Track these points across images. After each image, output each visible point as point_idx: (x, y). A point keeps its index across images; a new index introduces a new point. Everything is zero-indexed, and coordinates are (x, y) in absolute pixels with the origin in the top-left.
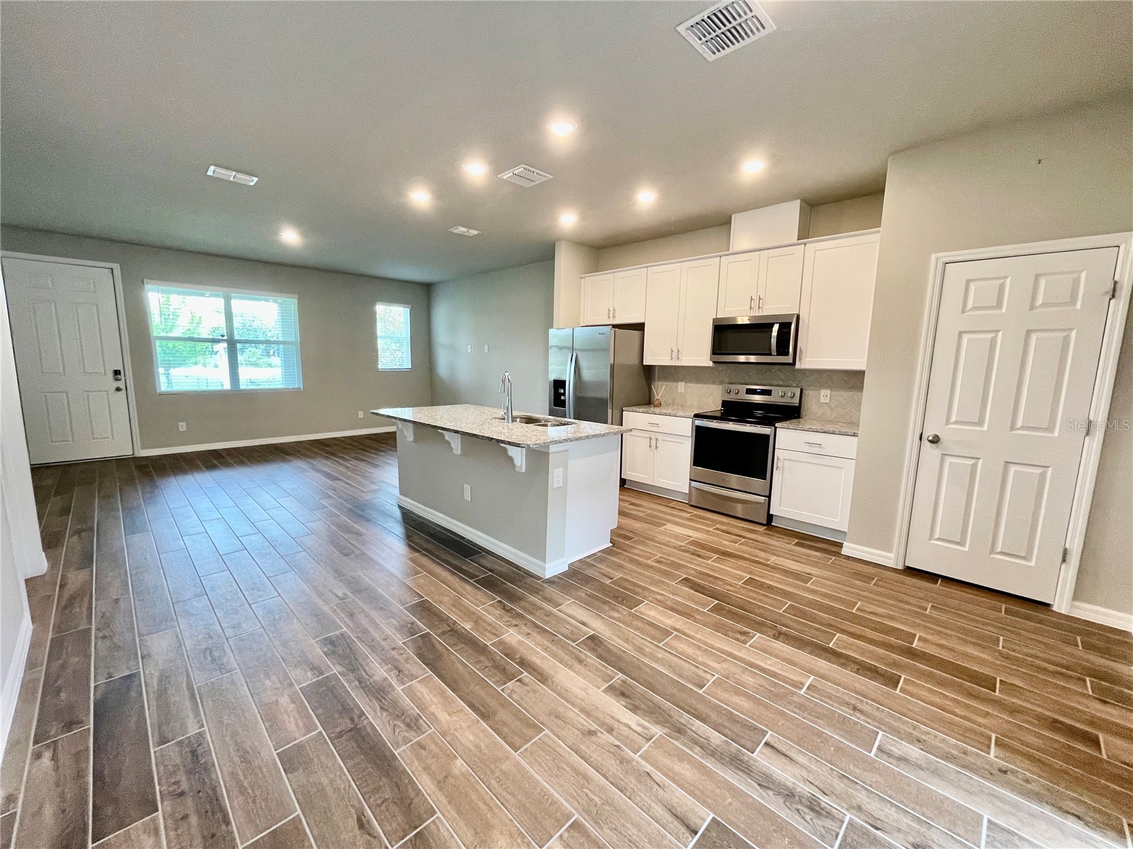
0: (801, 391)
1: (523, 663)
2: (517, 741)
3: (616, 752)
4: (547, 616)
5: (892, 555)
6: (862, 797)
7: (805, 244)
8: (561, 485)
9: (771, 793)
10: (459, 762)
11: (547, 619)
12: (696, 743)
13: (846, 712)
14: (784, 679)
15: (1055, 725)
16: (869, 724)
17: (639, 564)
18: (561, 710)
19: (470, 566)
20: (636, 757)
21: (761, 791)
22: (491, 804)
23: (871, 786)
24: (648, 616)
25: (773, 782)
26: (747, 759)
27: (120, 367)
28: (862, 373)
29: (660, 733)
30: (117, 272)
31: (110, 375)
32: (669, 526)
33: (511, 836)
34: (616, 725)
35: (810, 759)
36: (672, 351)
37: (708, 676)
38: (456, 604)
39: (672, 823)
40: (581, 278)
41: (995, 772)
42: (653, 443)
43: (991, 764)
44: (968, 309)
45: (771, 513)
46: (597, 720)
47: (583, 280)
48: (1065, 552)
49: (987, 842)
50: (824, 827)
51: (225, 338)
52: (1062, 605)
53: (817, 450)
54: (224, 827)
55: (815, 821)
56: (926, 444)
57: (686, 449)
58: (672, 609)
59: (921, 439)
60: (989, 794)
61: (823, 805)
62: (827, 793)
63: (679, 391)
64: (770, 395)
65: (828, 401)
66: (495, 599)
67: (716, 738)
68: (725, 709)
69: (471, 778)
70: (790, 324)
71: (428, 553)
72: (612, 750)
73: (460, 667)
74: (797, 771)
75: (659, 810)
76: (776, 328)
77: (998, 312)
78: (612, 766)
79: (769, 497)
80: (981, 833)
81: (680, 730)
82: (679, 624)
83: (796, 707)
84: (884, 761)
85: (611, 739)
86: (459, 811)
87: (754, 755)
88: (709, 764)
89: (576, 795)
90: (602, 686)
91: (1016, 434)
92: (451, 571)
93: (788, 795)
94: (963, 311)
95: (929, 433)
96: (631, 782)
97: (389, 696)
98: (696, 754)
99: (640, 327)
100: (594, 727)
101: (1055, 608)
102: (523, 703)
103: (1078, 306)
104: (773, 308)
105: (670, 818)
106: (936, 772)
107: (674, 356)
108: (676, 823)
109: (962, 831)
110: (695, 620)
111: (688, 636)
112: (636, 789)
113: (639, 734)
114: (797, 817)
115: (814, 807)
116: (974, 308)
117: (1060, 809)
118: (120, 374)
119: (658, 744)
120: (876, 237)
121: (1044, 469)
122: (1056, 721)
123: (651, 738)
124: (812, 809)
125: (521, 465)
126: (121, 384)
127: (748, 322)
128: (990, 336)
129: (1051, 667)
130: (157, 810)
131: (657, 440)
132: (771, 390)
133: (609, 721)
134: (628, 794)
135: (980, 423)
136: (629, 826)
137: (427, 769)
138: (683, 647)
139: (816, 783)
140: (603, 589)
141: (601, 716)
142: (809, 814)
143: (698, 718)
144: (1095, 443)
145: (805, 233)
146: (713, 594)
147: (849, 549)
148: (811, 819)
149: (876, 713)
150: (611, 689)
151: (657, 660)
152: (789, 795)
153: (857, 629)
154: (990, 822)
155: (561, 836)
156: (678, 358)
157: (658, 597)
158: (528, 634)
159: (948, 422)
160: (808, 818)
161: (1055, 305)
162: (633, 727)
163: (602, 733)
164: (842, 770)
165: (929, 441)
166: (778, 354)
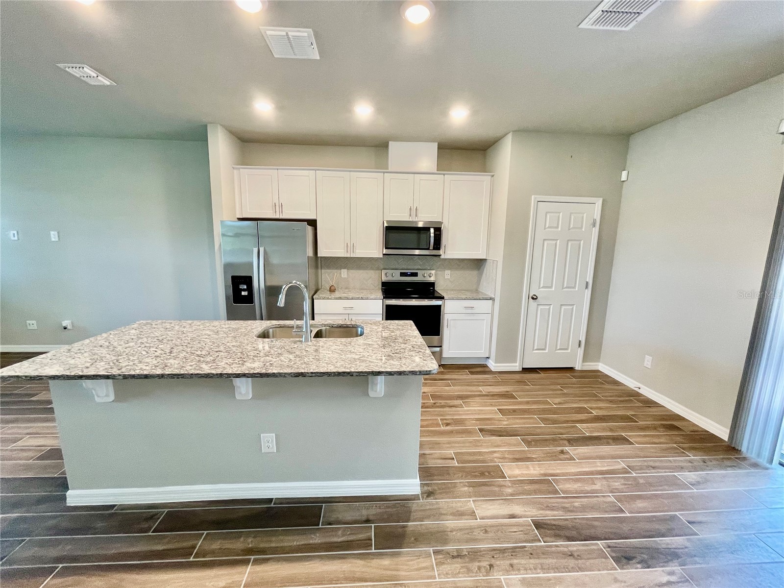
5: (517, 365)
7: (444, 175)
17: (442, 434)
36: (347, 245)
40: (234, 169)
44: (546, 227)
45: (443, 357)
47: (236, 171)
48: (580, 341)
52: (578, 367)
53: (470, 311)
56: (531, 300)
59: (528, 298)
64: (417, 276)
65: (449, 277)
70: (441, 228)
76: (432, 230)
77: (556, 230)
79: (442, 346)
91: (564, 291)
95: (532, 295)
101: (576, 369)
103: (583, 230)
104: (425, 216)
107: (349, 249)
116: (549, 227)
121: (573, 306)
128: (555, 242)
132: (417, 273)
135: (551, 286)
140: (465, 472)
144: (589, 293)
145: (443, 168)
156: (353, 251)
159: (540, 288)
161: (576, 228)
165: (533, 298)
166: (434, 249)
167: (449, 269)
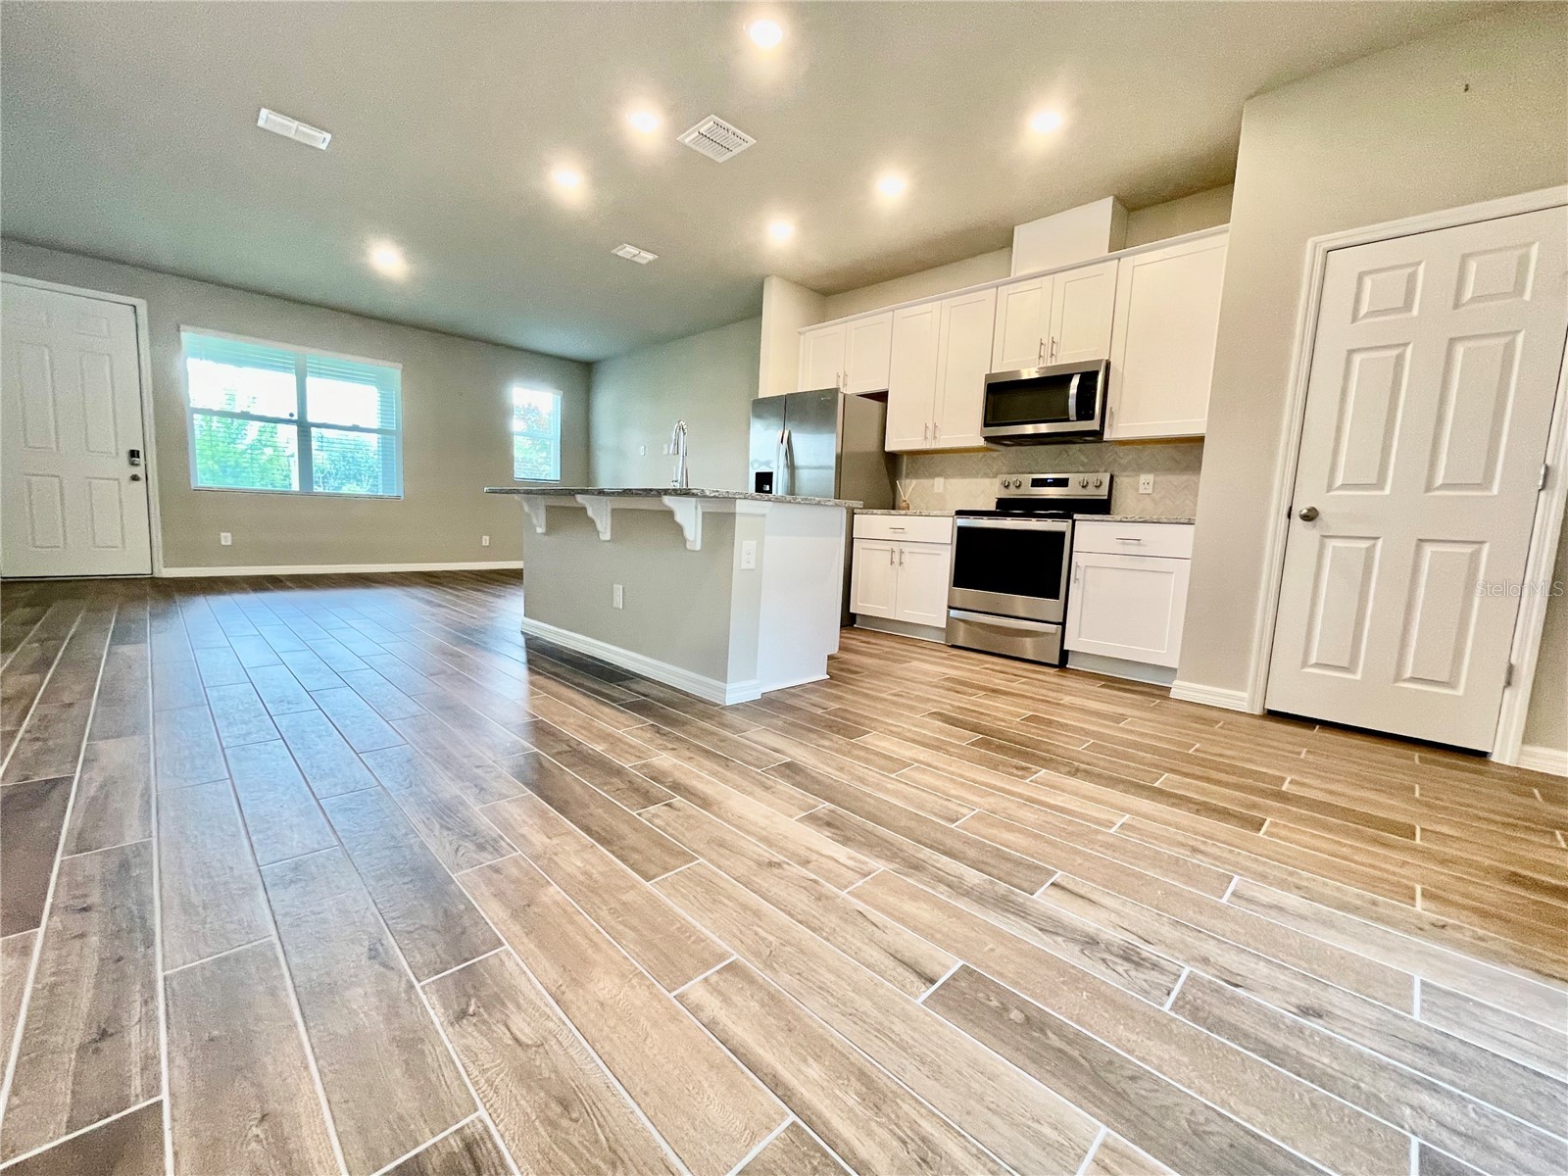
0: (1112, 477)
1: (677, 787)
2: (652, 869)
3: (811, 888)
4: (722, 741)
5: (1245, 695)
6: (1210, 948)
7: (1119, 258)
8: (752, 566)
9: (1060, 939)
10: (554, 889)
11: (723, 744)
12: (941, 881)
13: (1182, 853)
14: (1082, 816)
15: (1515, 879)
16: (1218, 867)
17: (866, 696)
18: (728, 837)
19: (616, 691)
20: (844, 894)
21: (1044, 937)
22: (596, 938)
23: (1223, 936)
24: (877, 746)
25: (1064, 927)
26: (1021, 900)
27: (139, 447)
28: (1200, 440)
29: (883, 868)
30: (143, 311)
31: (125, 457)
32: (915, 664)
33: (623, 976)
34: (814, 857)
35: (1124, 903)
36: (926, 427)
37: (964, 811)
38: (587, 728)
39: (895, 969)
40: (800, 333)
41: (1427, 927)
42: (896, 559)
43: (1419, 917)
44: (1360, 316)
45: (1065, 648)
46: (782, 850)
47: (802, 337)
49: (1422, 1008)
50: (1145, 981)
51: (295, 418)
52: (1506, 752)
53: (1136, 549)
54: (142, 949)
55: (1130, 973)
56: (1296, 520)
57: (945, 561)
58: (914, 741)
59: (1289, 516)
60: (1420, 952)
61: (1145, 954)
62: (1151, 941)
63: (936, 490)
64: (1066, 486)
65: (1150, 491)
66: (645, 722)
67: (973, 877)
68: (990, 846)
69: (569, 909)
70: (1096, 373)
71: (556, 676)
72: (803, 885)
73: (578, 789)
74: (1104, 915)
75: (875, 955)
76: (1075, 382)
77: (1406, 316)
78: (802, 902)
79: (1063, 624)
80: (1412, 998)
81: (916, 866)
82: (923, 755)
83: (1101, 846)
84: (1241, 908)
85: (804, 872)
86: (541, 945)
87: (1034, 897)
88: (963, 905)
89: (738, 933)
90: (796, 815)
91: (1435, 497)
92: (584, 694)
93: (1088, 943)
94: (1354, 319)
95: (1301, 507)
96: (830, 921)
97: (459, 815)
98: (942, 893)
99: (882, 397)
100: (779, 858)
101: (1495, 758)
102: (670, 830)
103: (1527, 297)
104: (1072, 354)
105: (890, 963)
106: (1328, 923)
107: (930, 434)
108: (900, 970)
109: (1380, 995)
110: (947, 752)
111: (936, 768)
112: (838, 929)
113: (852, 870)
114: (1103, 968)
115: (1129, 956)
116: (1371, 314)
117: (1538, 972)
118: (138, 457)
119: (879, 881)
120: (1224, 239)
121: (1476, 546)
122: (1515, 874)
123: (870, 874)
124: (1127, 959)
125: (695, 537)
126: (139, 471)
127: (1036, 376)
128: (1395, 352)
129: (1498, 818)
130: (37, 925)
131: (902, 552)
132: (1068, 479)
133: (803, 852)
134: (824, 934)
135: (1380, 484)
136: (822, 971)
137: (499, 895)
138: (927, 779)
139: (1134, 930)
140: (813, 719)
141: (791, 846)
142: (1122, 965)
143: (945, 853)
144: (1555, 500)
145: (1121, 239)
146: (975, 729)
147: (1181, 689)
148: (1126, 971)
149: (1229, 856)
150: (813, 819)
151: (887, 791)
152: (1090, 942)
153: (1197, 770)
154: (1423, 983)
155: (706, 980)
156: (935, 437)
157: (894, 729)
158: (691, 758)
159: (1329, 488)
160: (1120, 969)
161: (1492, 297)
162: (841, 861)
163: (790, 865)
164: (1174, 916)
165: (1303, 517)
166: (1080, 417)
167: (1151, 470)
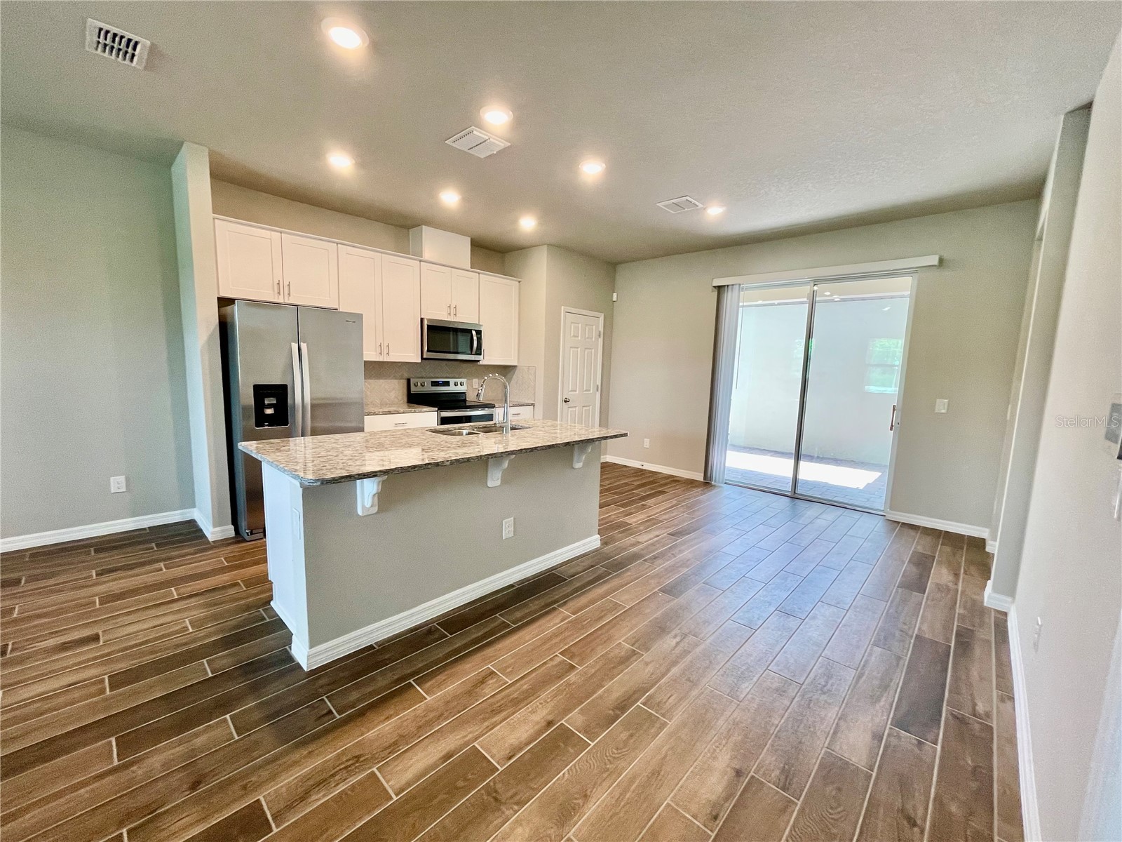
7: (479, 274)
36: (379, 346)
56: (564, 403)
59: (562, 401)
64: (448, 386)
76: (474, 333)
95: (564, 398)
103: (594, 340)
107: (382, 351)
132: (448, 382)
135: (576, 390)
159: (568, 391)
165: (565, 401)
166: (476, 354)
167: (477, 377)
